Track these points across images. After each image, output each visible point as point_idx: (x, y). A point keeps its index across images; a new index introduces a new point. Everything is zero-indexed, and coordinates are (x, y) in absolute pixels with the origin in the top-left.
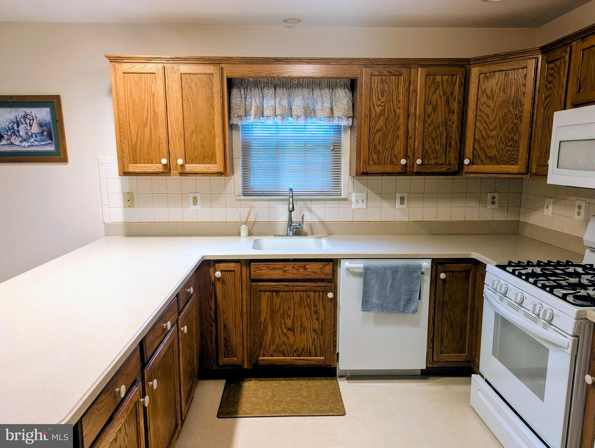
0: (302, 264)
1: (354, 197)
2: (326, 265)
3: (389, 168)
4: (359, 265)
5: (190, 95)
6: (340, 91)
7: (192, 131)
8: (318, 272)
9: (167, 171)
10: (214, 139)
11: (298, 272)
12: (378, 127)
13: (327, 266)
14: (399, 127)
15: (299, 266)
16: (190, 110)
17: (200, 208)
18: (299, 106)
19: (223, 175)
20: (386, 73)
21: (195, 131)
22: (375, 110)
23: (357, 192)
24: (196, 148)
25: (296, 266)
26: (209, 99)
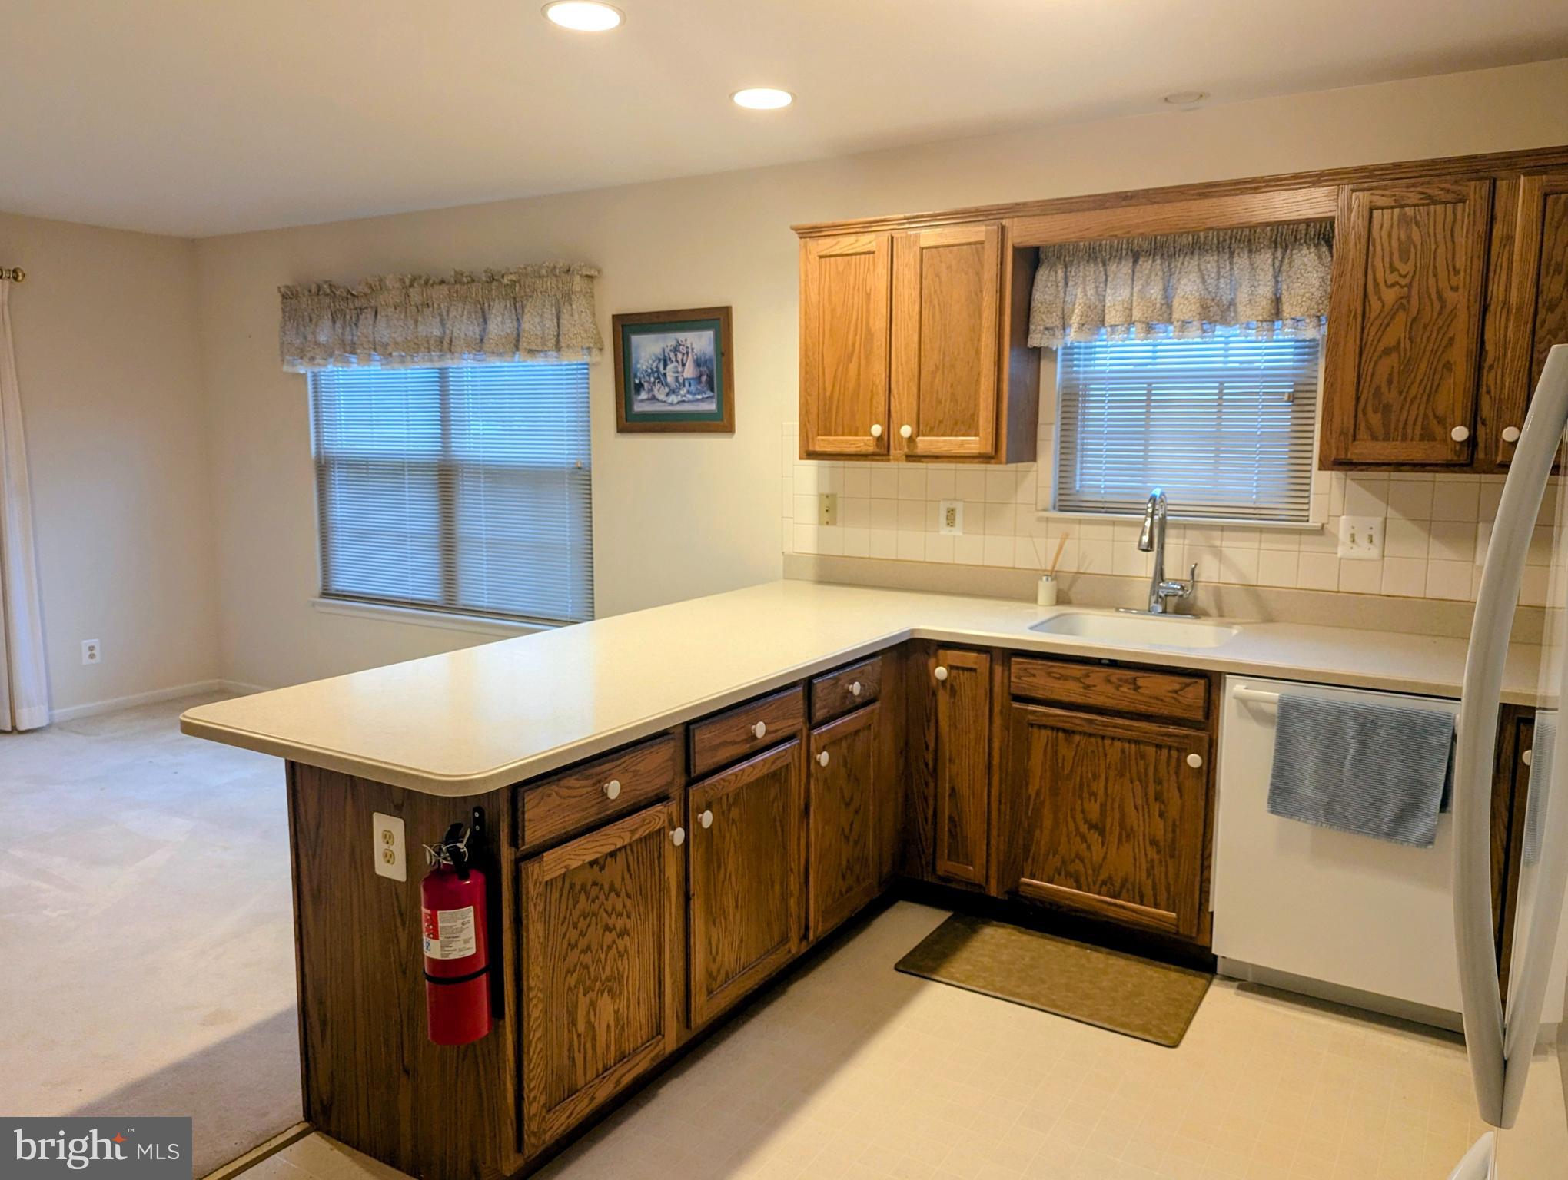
0: (1130, 674)
1: (1343, 526)
2: (1188, 685)
3: (1418, 452)
4: (1270, 694)
5: (935, 291)
6: (1305, 251)
7: (936, 365)
8: (1167, 700)
9: (882, 450)
10: (978, 382)
11: (1119, 693)
12: (1389, 340)
13: (1188, 689)
14: (1452, 339)
15: (1120, 680)
16: (934, 322)
17: (961, 534)
18: (1187, 299)
19: (993, 461)
20: (1413, 197)
21: (941, 367)
22: (1380, 298)
23: (1353, 513)
24: (940, 402)
25: (1114, 679)
26: (973, 295)
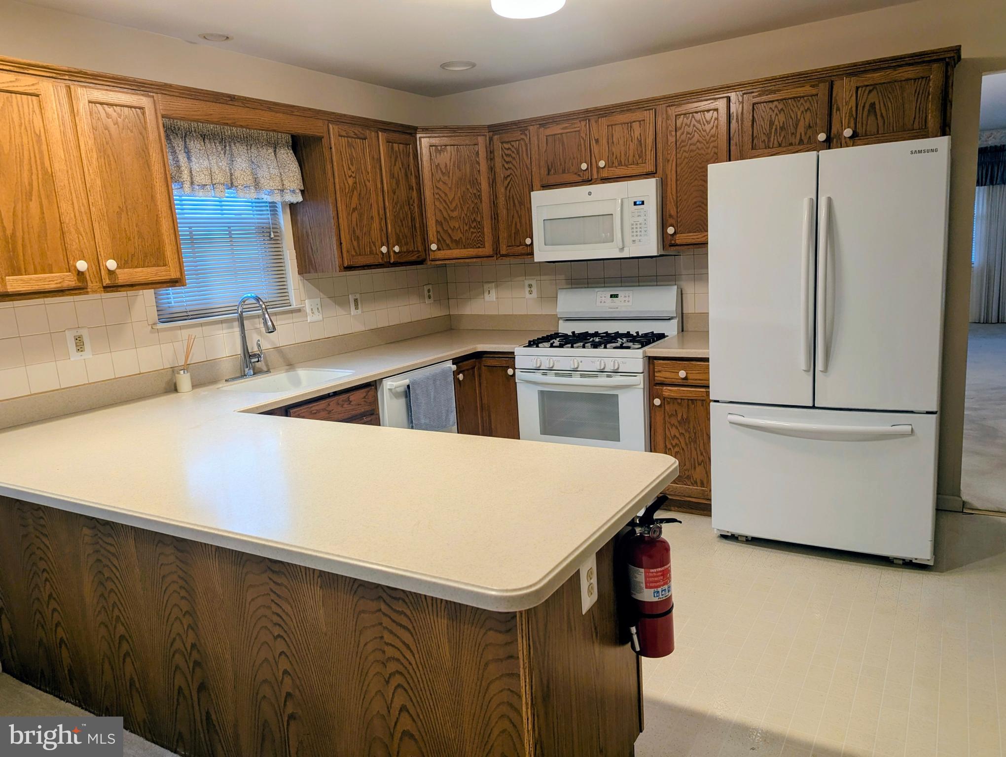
0: (344, 397)
1: (307, 305)
2: (368, 391)
3: (370, 260)
4: (400, 383)
5: (107, 143)
6: (282, 152)
7: (120, 207)
8: (362, 403)
10: (158, 222)
11: (343, 409)
12: (353, 206)
13: (369, 393)
14: (371, 205)
15: (343, 401)
16: (111, 170)
17: (91, 356)
18: (244, 172)
19: (177, 284)
20: (352, 134)
21: (124, 209)
22: (348, 183)
23: (309, 298)
24: (130, 239)
26: (141, 151)
